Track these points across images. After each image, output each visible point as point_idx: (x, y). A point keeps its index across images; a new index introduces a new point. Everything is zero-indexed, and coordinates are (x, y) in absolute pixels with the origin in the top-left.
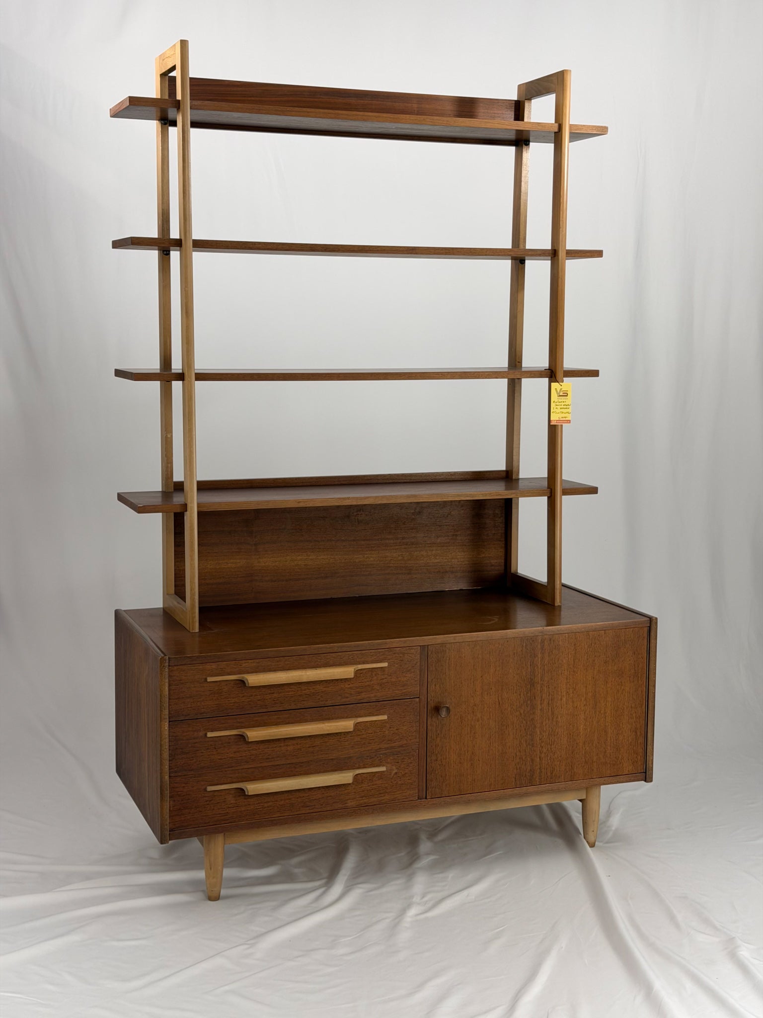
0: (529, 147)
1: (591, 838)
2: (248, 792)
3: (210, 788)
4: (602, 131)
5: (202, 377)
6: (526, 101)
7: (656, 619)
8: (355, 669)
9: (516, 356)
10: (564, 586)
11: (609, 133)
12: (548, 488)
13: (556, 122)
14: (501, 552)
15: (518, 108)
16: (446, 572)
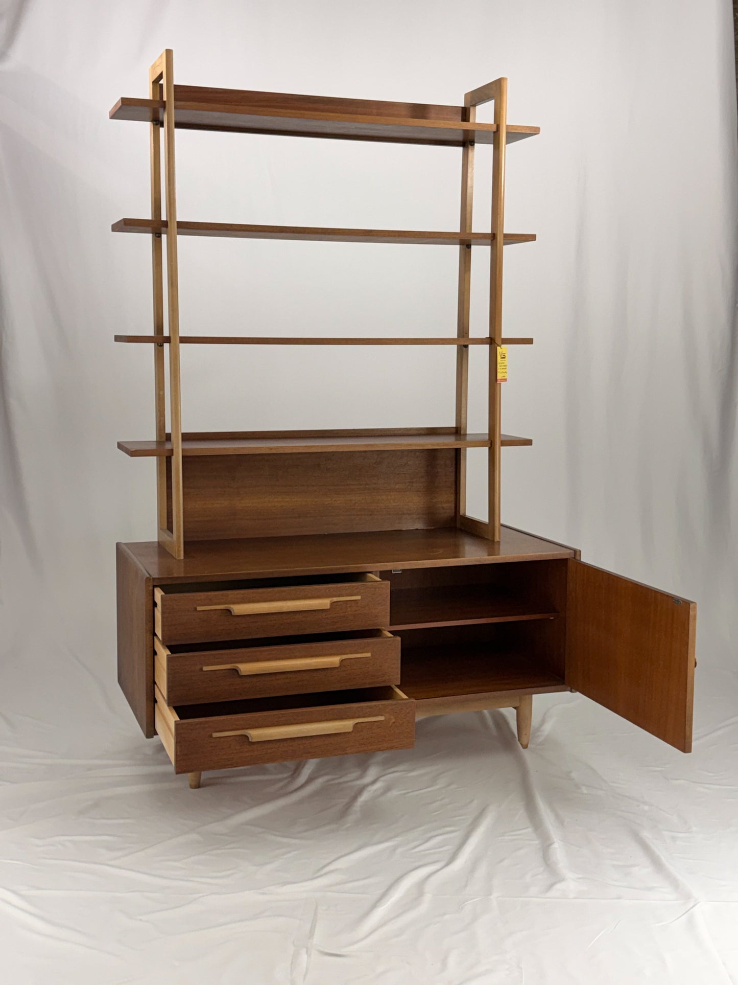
0: (474, 147)
1: (525, 742)
2: (252, 739)
3: (215, 735)
4: (534, 131)
5: (185, 340)
6: (471, 107)
7: (580, 551)
8: (331, 601)
9: (463, 328)
10: (502, 525)
11: (541, 132)
12: (489, 440)
13: (495, 123)
14: (452, 498)
15: (465, 113)
16: (404, 514)
